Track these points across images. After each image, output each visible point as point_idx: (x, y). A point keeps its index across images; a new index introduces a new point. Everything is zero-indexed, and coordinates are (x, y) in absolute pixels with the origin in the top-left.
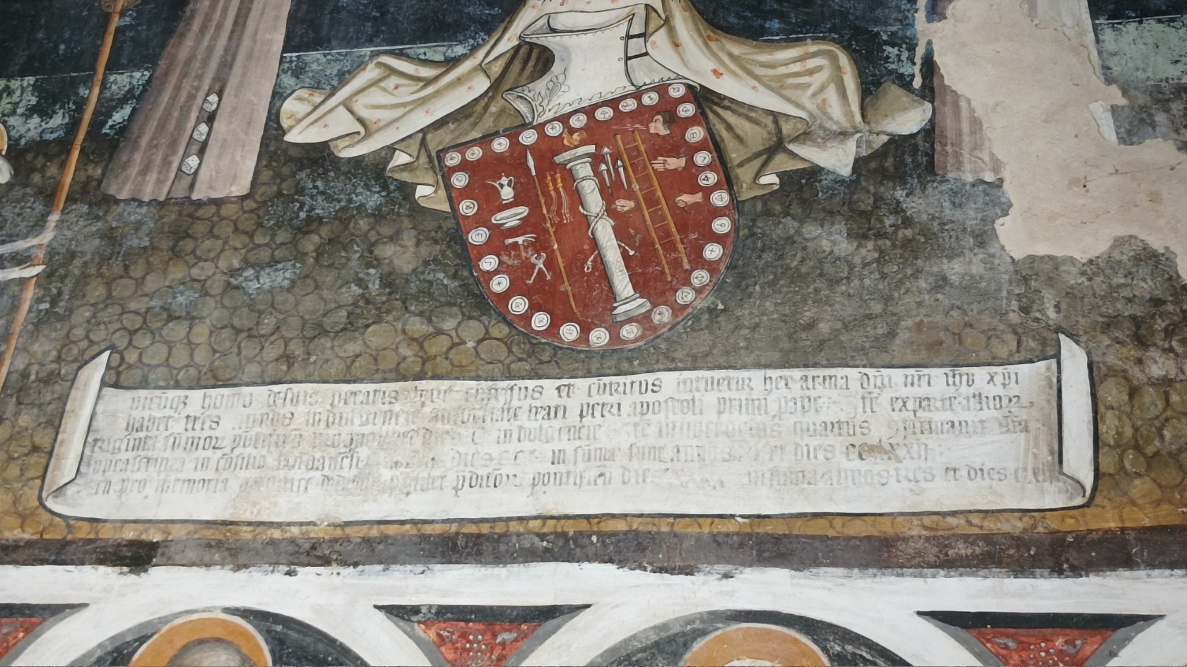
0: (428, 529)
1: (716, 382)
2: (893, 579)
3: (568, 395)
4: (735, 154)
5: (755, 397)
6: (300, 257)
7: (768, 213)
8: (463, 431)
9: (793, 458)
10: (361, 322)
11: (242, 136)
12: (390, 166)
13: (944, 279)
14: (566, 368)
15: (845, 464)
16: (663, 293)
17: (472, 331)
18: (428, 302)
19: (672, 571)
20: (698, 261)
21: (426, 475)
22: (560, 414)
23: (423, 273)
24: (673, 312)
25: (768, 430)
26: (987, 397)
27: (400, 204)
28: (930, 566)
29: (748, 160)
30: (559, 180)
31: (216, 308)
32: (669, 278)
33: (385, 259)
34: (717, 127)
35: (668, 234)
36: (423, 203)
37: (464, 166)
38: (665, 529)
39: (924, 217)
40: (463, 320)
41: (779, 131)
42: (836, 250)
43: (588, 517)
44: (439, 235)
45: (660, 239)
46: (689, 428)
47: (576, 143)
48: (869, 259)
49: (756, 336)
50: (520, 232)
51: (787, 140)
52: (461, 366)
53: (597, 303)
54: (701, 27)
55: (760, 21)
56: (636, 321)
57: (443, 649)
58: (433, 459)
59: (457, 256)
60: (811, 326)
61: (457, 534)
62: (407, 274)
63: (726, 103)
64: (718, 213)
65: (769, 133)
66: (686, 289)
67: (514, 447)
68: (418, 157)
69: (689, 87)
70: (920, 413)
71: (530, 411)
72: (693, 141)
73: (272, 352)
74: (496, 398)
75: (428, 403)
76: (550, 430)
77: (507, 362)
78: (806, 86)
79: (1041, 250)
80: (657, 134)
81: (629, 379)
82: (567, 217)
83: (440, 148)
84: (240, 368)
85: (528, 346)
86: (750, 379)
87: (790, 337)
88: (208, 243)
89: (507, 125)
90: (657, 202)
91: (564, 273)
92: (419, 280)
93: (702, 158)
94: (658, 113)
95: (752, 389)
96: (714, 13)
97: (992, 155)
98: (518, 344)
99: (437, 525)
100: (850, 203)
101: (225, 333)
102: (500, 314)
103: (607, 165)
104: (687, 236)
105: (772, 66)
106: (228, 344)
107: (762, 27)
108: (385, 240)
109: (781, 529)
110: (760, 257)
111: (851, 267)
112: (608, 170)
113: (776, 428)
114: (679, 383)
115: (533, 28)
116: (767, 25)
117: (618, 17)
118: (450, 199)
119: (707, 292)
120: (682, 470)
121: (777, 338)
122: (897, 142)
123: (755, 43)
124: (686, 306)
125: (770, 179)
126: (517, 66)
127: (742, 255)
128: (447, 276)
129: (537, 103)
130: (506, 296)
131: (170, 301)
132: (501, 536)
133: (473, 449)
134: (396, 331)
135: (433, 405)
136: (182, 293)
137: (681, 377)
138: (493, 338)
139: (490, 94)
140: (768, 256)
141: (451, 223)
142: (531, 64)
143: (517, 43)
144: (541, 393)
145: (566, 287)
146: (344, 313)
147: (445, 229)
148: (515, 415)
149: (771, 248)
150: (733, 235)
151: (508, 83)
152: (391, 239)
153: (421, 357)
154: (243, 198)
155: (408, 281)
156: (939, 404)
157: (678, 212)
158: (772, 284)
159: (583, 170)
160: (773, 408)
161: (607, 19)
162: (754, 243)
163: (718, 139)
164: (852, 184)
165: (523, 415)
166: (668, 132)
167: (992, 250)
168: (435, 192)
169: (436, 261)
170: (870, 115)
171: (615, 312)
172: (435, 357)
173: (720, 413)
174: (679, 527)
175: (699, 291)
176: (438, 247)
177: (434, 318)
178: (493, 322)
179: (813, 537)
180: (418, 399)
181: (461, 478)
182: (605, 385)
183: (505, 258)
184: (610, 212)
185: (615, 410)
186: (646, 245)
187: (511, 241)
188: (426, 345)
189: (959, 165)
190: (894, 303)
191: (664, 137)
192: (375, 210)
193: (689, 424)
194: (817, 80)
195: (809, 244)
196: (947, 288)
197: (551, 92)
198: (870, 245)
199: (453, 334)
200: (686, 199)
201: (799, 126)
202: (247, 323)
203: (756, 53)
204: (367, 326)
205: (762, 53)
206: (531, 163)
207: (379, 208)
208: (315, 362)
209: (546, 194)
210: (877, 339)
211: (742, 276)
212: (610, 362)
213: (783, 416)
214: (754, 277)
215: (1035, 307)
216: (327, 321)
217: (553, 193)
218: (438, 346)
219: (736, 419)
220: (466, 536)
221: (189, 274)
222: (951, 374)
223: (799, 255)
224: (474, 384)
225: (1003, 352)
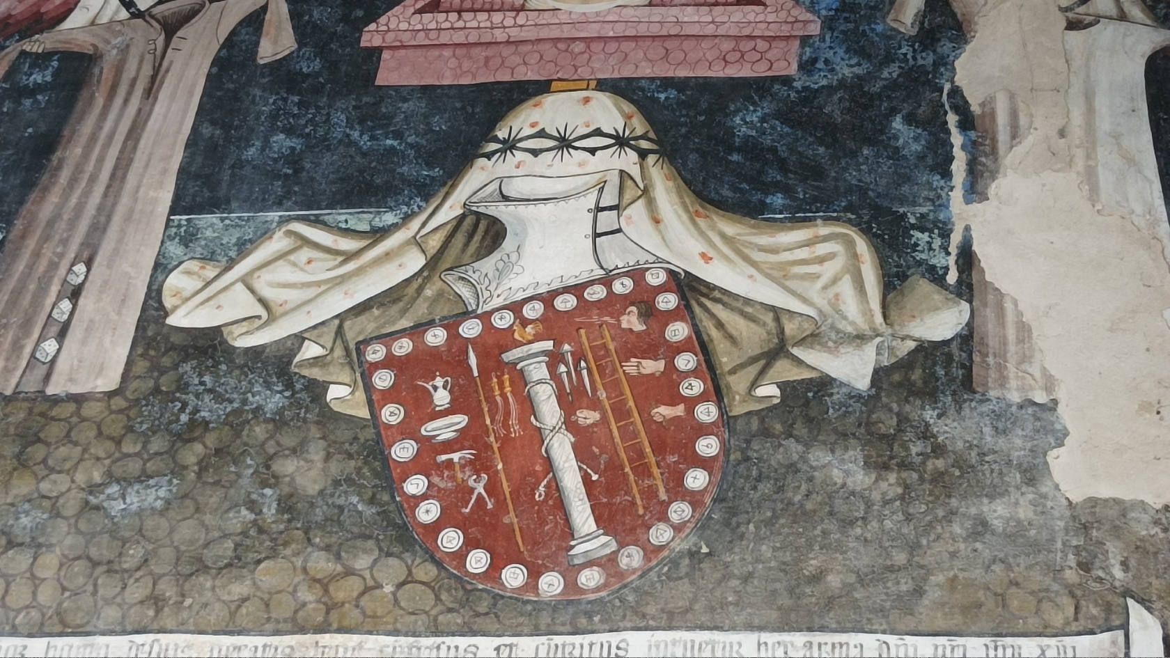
1: (697, 647)
4: (726, 358)
6: (178, 470)
7: (765, 433)
10: (251, 556)
11: (113, 316)
12: (297, 359)
13: (984, 523)
14: (507, 623)
16: (633, 530)
17: (391, 571)
18: (336, 533)
20: (678, 490)
23: (332, 495)
24: (645, 555)
27: (307, 407)
29: (742, 366)
30: (507, 384)
31: (69, 534)
32: (641, 511)
33: (286, 476)
34: (705, 323)
35: (641, 454)
36: (336, 407)
37: (389, 362)
39: (960, 445)
40: (380, 557)
41: (782, 331)
42: (849, 482)
44: (355, 447)
45: (631, 461)
47: (530, 338)
48: (891, 495)
49: (749, 589)
50: (456, 447)
51: (791, 342)
52: (374, 617)
53: (550, 539)
54: (687, 200)
55: (759, 196)
56: (599, 565)
59: (376, 474)
60: (817, 578)
62: (313, 497)
63: (717, 294)
64: (703, 430)
65: (768, 333)
66: (662, 526)
68: (332, 350)
69: (672, 273)
72: (674, 339)
73: (137, 591)
77: (434, 612)
78: (815, 277)
79: (1105, 491)
80: (631, 330)
81: (587, 639)
82: (516, 428)
83: (361, 338)
84: (95, 612)
85: (461, 593)
86: (740, 645)
87: (791, 591)
88: (63, 451)
89: (445, 313)
90: (629, 414)
91: (509, 501)
92: (327, 504)
93: (685, 361)
94: (632, 304)
96: (703, 184)
97: (1044, 369)
98: (449, 590)
100: (867, 424)
101: (79, 566)
102: (426, 551)
103: (567, 365)
104: (664, 459)
105: (774, 251)
106: (81, 580)
107: (763, 203)
108: (287, 452)
110: (755, 488)
111: (869, 504)
112: (568, 373)
114: (650, 647)
115: (481, 194)
116: (768, 201)
117: (586, 184)
118: (370, 403)
119: (688, 531)
121: (774, 592)
122: (927, 351)
123: (753, 222)
124: (661, 548)
125: (769, 390)
126: (460, 239)
127: (733, 485)
128: (362, 500)
129: (483, 287)
130: (435, 528)
131: (10, 522)
134: (295, 569)
136: (27, 513)
137: (653, 640)
138: (416, 582)
139: (425, 274)
140: (765, 487)
141: (370, 433)
142: (477, 238)
143: (461, 212)
144: (475, 654)
145: (511, 518)
146: (230, 544)
147: (362, 440)
149: (768, 477)
150: (721, 458)
151: (448, 261)
152: (294, 451)
153: (325, 604)
154: (111, 394)
155: (312, 505)
157: (654, 427)
158: (769, 523)
159: (538, 371)
161: (573, 186)
162: (748, 469)
163: (706, 338)
164: (871, 401)
166: (645, 328)
167: (1044, 490)
168: (352, 393)
169: (349, 481)
170: (893, 314)
171: (572, 553)
172: (343, 604)
175: (678, 528)
176: (352, 463)
177: (343, 554)
178: (418, 561)
182: (557, 646)
183: (436, 480)
184: (570, 425)
186: (614, 468)
187: (444, 457)
188: (331, 588)
189: (1003, 381)
190: (921, 552)
191: (639, 334)
192: (276, 413)
194: (829, 270)
195: (816, 474)
196: (987, 536)
197: (500, 273)
198: (892, 477)
199: (367, 575)
200: (664, 412)
201: (806, 325)
202: (107, 554)
203: (754, 234)
204: (259, 562)
205: (762, 234)
206: (473, 360)
207: (280, 412)
208: (190, 607)
209: (490, 400)
210: (899, 597)
211: (733, 512)
212: (564, 617)
214: (747, 512)
215: (1097, 563)
216: (208, 555)
217: (499, 399)
218: (346, 590)
221: (37, 489)
222: (992, 645)
223: (804, 487)
224: (390, 640)
225: (1057, 620)
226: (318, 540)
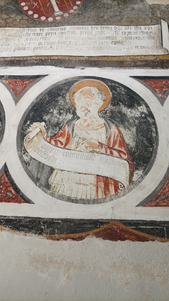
0: (6, 59)
1: (79, 28)
2: (123, 70)
3: (43, 31)
5: (89, 31)
8: (16, 39)
9: (99, 44)
13: (134, 8)
14: (42, 25)
15: (111, 45)
16: (66, 11)
17: (19, 18)
18: (7, 11)
19: (69, 68)
20: (75, 4)
21: (6, 48)
22: (41, 35)
23: (6, 6)
24: (69, 14)
25: (93, 38)
26: (145, 32)
28: (132, 67)
32: (68, 8)
38: (67, 59)
40: (16, 15)
42: (108, 2)
43: (48, 56)
46: (73, 38)
48: (116, 4)
49: (89, 19)
52: (16, 25)
53: (50, 12)
56: (60, 16)
57: (10, 85)
58: (8, 44)
59: (15, 2)
60: (102, 17)
61: (14, 60)
62: (2, 6)
66: (72, 10)
67: (29, 42)
70: (129, 35)
71: (33, 34)
74: (25, 31)
75: (7, 32)
76: (38, 38)
77: (27, 24)
79: (156, 3)
81: (58, 27)
85: (33, 21)
86: (88, 28)
87: (97, 19)
91: (42, 6)
95: (88, 30)
98: (30, 21)
99: (9, 58)
102: (26, 14)
109: (96, 59)
110: (90, 4)
111: (112, 6)
113: (94, 38)
119: (77, 11)
120: (71, 46)
121: (94, 19)
124: (72, 13)
127: (85, 3)
128: (12, 6)
130: (27, 11)
132: (25, 60)
133: (18, 42)
135: (8, 33)
137: (71, 27)
138: (24, 19)
140: (92, 4)
144: (36, 31)
145: (42, 9)
148: (29, 35)
149: (92, 2)
153: (6, 23)
156: (133, 33)
158: (93, 9)
160: (94, 34)
162: (89, 1)
165: (31, 35)
167: (144, 3)
169: (10, 3)
171: (54, 14)
172: (9, 23)
173: (81, 34)
174: (71, 58)
175: (75, 10)
177: (9, 15)
178: (24, 16)
179: (104, 61)
180: (5, 31)
181: (15, 48)
182: (52, 29)
183: (27, 3)
185: (55, 34)
186: (62, 1)
188: (7, 20)
190: (122, 13)
193: (73, 37)
196: (134, 10)
198: (116, 2)
199: (14, 18)
210: (118, 20)
211: (86, 7)
212: (53, 24)
213: (96, 35)
214: (88, 8)
215: (155, 14)
219: (84, 36)
220: (17, 60)
222: (136, 27)
223: (99, 3)
224: (19, 29)
225: (148, 23)
226: (4, 12)
